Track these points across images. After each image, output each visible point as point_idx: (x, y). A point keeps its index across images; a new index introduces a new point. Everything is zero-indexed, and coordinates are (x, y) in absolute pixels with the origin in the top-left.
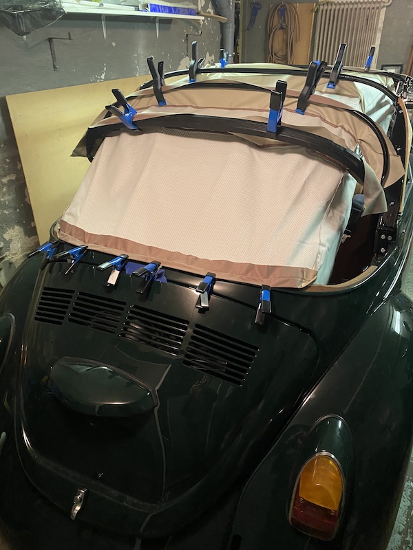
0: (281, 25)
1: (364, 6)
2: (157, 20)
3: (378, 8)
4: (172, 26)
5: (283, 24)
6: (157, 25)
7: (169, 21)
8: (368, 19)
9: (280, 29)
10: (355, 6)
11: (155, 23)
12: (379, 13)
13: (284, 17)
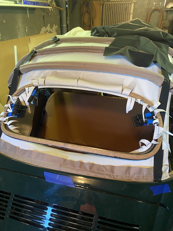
0: (87, 10)
1: (125, 2)
2: (27, 9)
3: (130, 4)
4: (36, 11)
5: (88, 11)
6: (28, 11)
7: (34, 9)
8: (126, 9)
9: (87, 12)
10: (121, 3)
11: (26, 10)
12: (131, 6)
13: (88, 7)
